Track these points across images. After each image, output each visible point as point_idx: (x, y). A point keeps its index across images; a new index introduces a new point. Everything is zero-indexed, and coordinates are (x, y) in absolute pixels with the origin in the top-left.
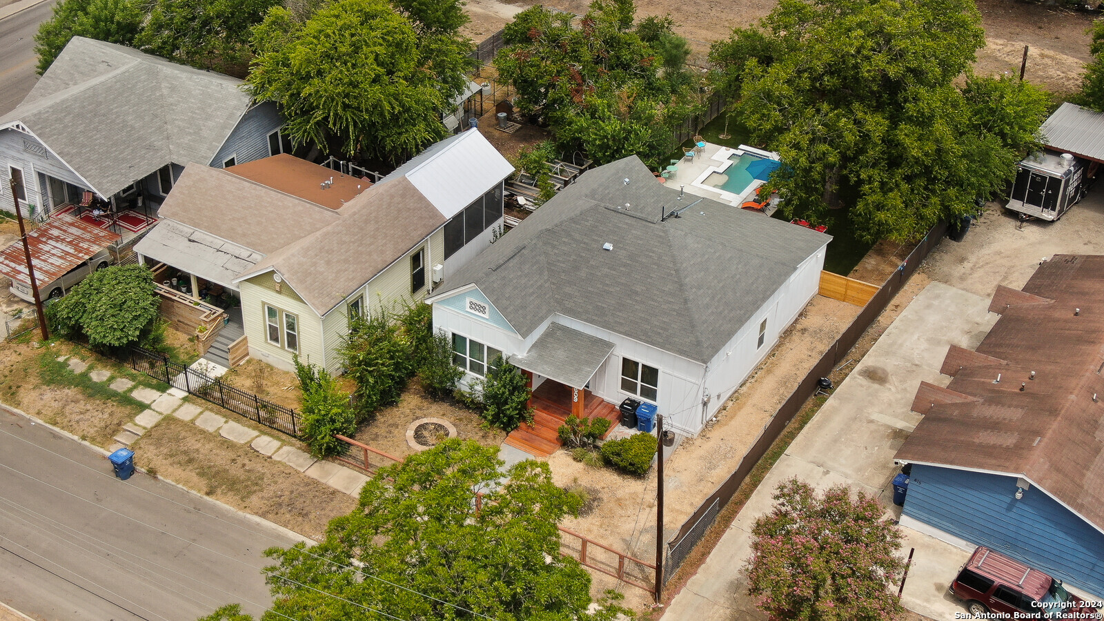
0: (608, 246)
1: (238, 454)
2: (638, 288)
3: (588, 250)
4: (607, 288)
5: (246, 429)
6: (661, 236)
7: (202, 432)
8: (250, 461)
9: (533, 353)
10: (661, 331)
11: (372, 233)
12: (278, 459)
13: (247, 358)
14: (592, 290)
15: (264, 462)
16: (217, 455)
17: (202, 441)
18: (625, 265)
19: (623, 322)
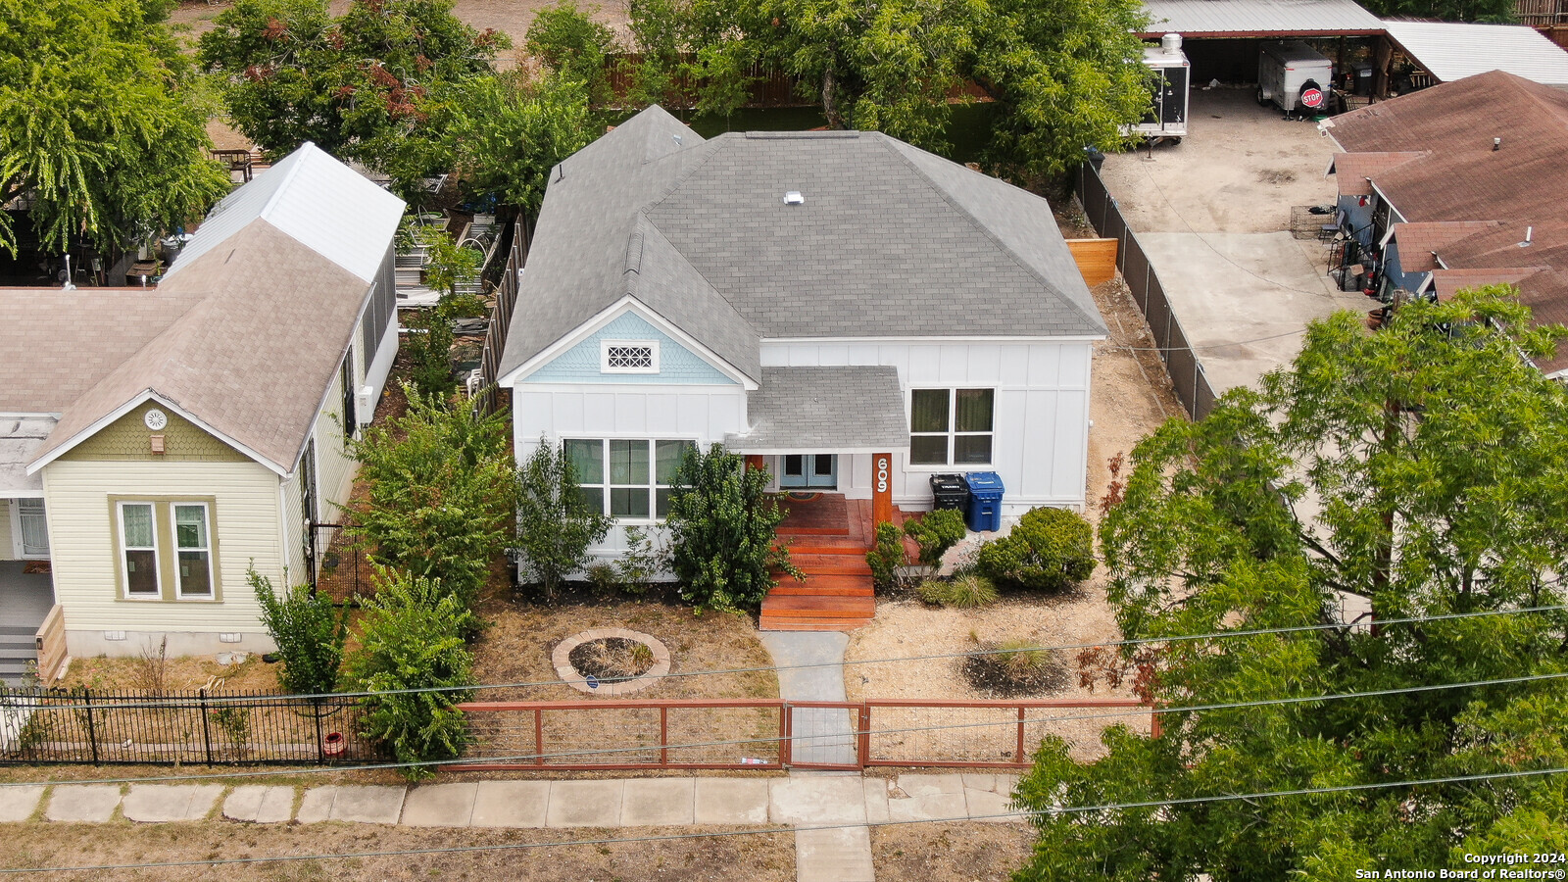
0: (795, 197)
1: (212, 841)
2: (898, 249)
3: (759, 214)
4: (836, 267)
5: (185, 789)
6: (882, 155)
7: (84, 829)
8: (254, 844)
9: (759, 422)
10: (989, 307)
11: (273, 315)
12: (317, 819)
13: (67, 661)
14: (809, 278)
15: (289, 835)
16: (159, 861)
17: (99, 846)
18: (845, 220)
19: (905, 313)
